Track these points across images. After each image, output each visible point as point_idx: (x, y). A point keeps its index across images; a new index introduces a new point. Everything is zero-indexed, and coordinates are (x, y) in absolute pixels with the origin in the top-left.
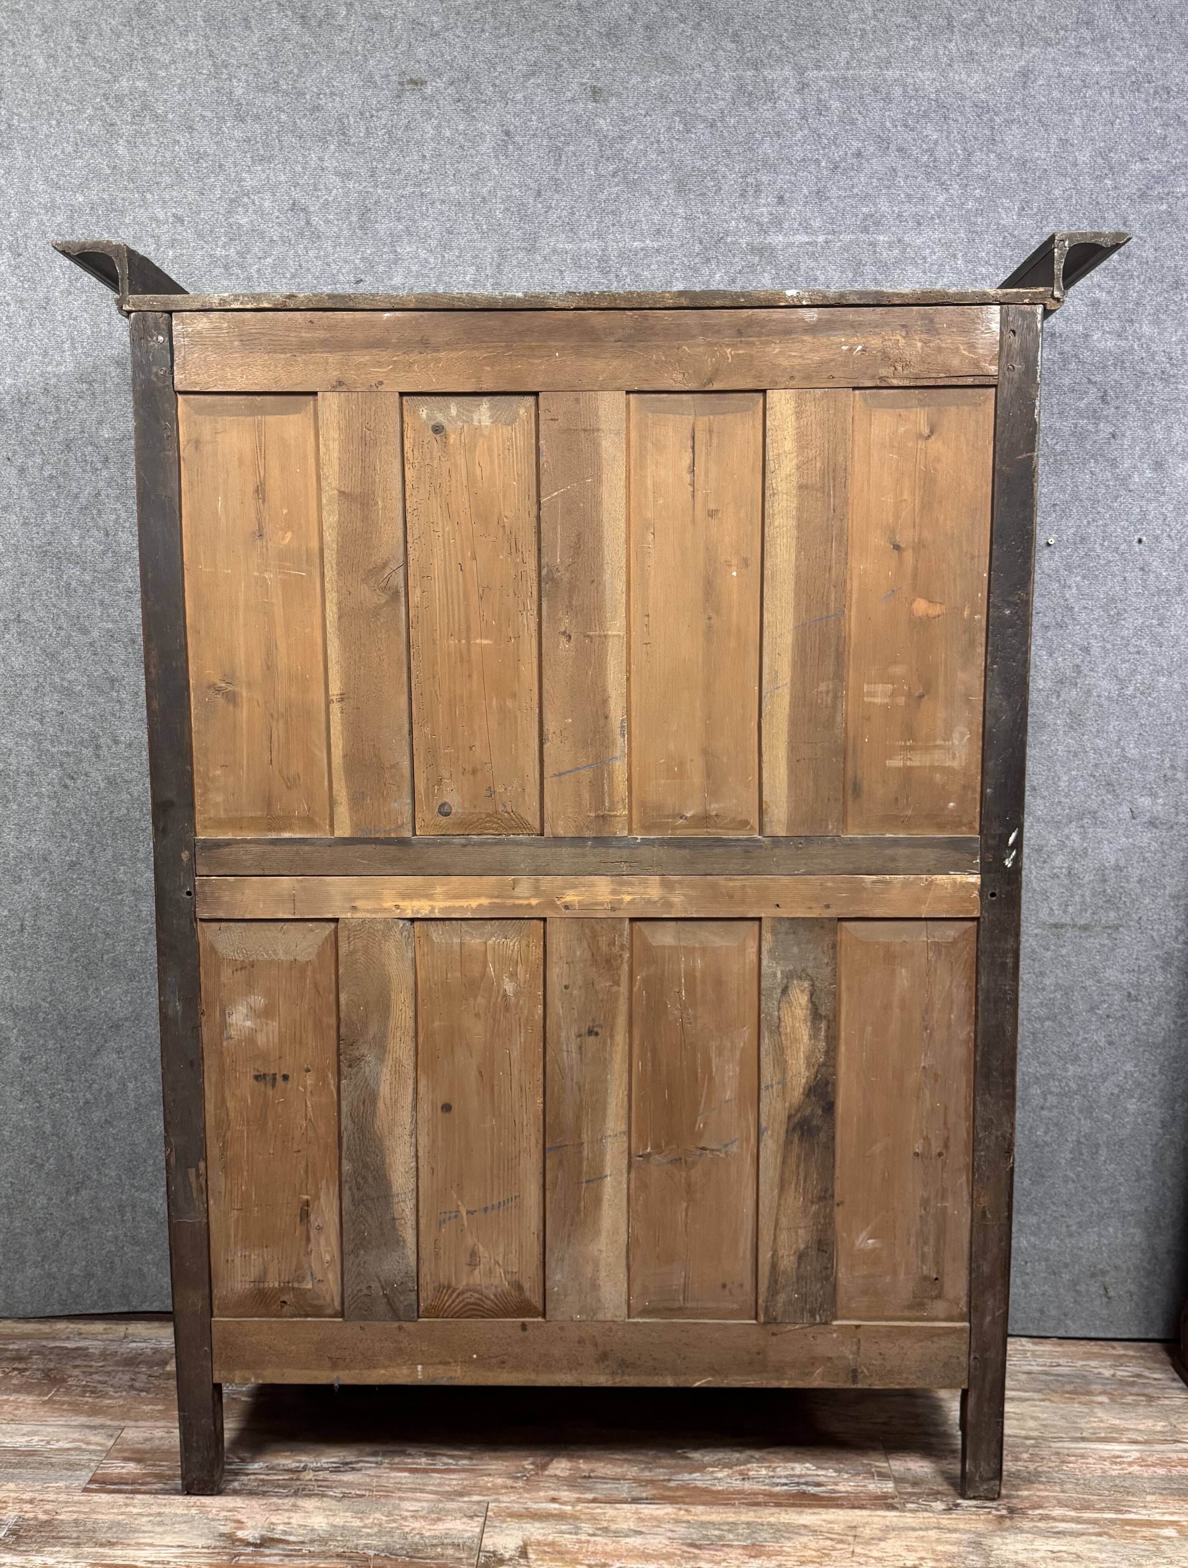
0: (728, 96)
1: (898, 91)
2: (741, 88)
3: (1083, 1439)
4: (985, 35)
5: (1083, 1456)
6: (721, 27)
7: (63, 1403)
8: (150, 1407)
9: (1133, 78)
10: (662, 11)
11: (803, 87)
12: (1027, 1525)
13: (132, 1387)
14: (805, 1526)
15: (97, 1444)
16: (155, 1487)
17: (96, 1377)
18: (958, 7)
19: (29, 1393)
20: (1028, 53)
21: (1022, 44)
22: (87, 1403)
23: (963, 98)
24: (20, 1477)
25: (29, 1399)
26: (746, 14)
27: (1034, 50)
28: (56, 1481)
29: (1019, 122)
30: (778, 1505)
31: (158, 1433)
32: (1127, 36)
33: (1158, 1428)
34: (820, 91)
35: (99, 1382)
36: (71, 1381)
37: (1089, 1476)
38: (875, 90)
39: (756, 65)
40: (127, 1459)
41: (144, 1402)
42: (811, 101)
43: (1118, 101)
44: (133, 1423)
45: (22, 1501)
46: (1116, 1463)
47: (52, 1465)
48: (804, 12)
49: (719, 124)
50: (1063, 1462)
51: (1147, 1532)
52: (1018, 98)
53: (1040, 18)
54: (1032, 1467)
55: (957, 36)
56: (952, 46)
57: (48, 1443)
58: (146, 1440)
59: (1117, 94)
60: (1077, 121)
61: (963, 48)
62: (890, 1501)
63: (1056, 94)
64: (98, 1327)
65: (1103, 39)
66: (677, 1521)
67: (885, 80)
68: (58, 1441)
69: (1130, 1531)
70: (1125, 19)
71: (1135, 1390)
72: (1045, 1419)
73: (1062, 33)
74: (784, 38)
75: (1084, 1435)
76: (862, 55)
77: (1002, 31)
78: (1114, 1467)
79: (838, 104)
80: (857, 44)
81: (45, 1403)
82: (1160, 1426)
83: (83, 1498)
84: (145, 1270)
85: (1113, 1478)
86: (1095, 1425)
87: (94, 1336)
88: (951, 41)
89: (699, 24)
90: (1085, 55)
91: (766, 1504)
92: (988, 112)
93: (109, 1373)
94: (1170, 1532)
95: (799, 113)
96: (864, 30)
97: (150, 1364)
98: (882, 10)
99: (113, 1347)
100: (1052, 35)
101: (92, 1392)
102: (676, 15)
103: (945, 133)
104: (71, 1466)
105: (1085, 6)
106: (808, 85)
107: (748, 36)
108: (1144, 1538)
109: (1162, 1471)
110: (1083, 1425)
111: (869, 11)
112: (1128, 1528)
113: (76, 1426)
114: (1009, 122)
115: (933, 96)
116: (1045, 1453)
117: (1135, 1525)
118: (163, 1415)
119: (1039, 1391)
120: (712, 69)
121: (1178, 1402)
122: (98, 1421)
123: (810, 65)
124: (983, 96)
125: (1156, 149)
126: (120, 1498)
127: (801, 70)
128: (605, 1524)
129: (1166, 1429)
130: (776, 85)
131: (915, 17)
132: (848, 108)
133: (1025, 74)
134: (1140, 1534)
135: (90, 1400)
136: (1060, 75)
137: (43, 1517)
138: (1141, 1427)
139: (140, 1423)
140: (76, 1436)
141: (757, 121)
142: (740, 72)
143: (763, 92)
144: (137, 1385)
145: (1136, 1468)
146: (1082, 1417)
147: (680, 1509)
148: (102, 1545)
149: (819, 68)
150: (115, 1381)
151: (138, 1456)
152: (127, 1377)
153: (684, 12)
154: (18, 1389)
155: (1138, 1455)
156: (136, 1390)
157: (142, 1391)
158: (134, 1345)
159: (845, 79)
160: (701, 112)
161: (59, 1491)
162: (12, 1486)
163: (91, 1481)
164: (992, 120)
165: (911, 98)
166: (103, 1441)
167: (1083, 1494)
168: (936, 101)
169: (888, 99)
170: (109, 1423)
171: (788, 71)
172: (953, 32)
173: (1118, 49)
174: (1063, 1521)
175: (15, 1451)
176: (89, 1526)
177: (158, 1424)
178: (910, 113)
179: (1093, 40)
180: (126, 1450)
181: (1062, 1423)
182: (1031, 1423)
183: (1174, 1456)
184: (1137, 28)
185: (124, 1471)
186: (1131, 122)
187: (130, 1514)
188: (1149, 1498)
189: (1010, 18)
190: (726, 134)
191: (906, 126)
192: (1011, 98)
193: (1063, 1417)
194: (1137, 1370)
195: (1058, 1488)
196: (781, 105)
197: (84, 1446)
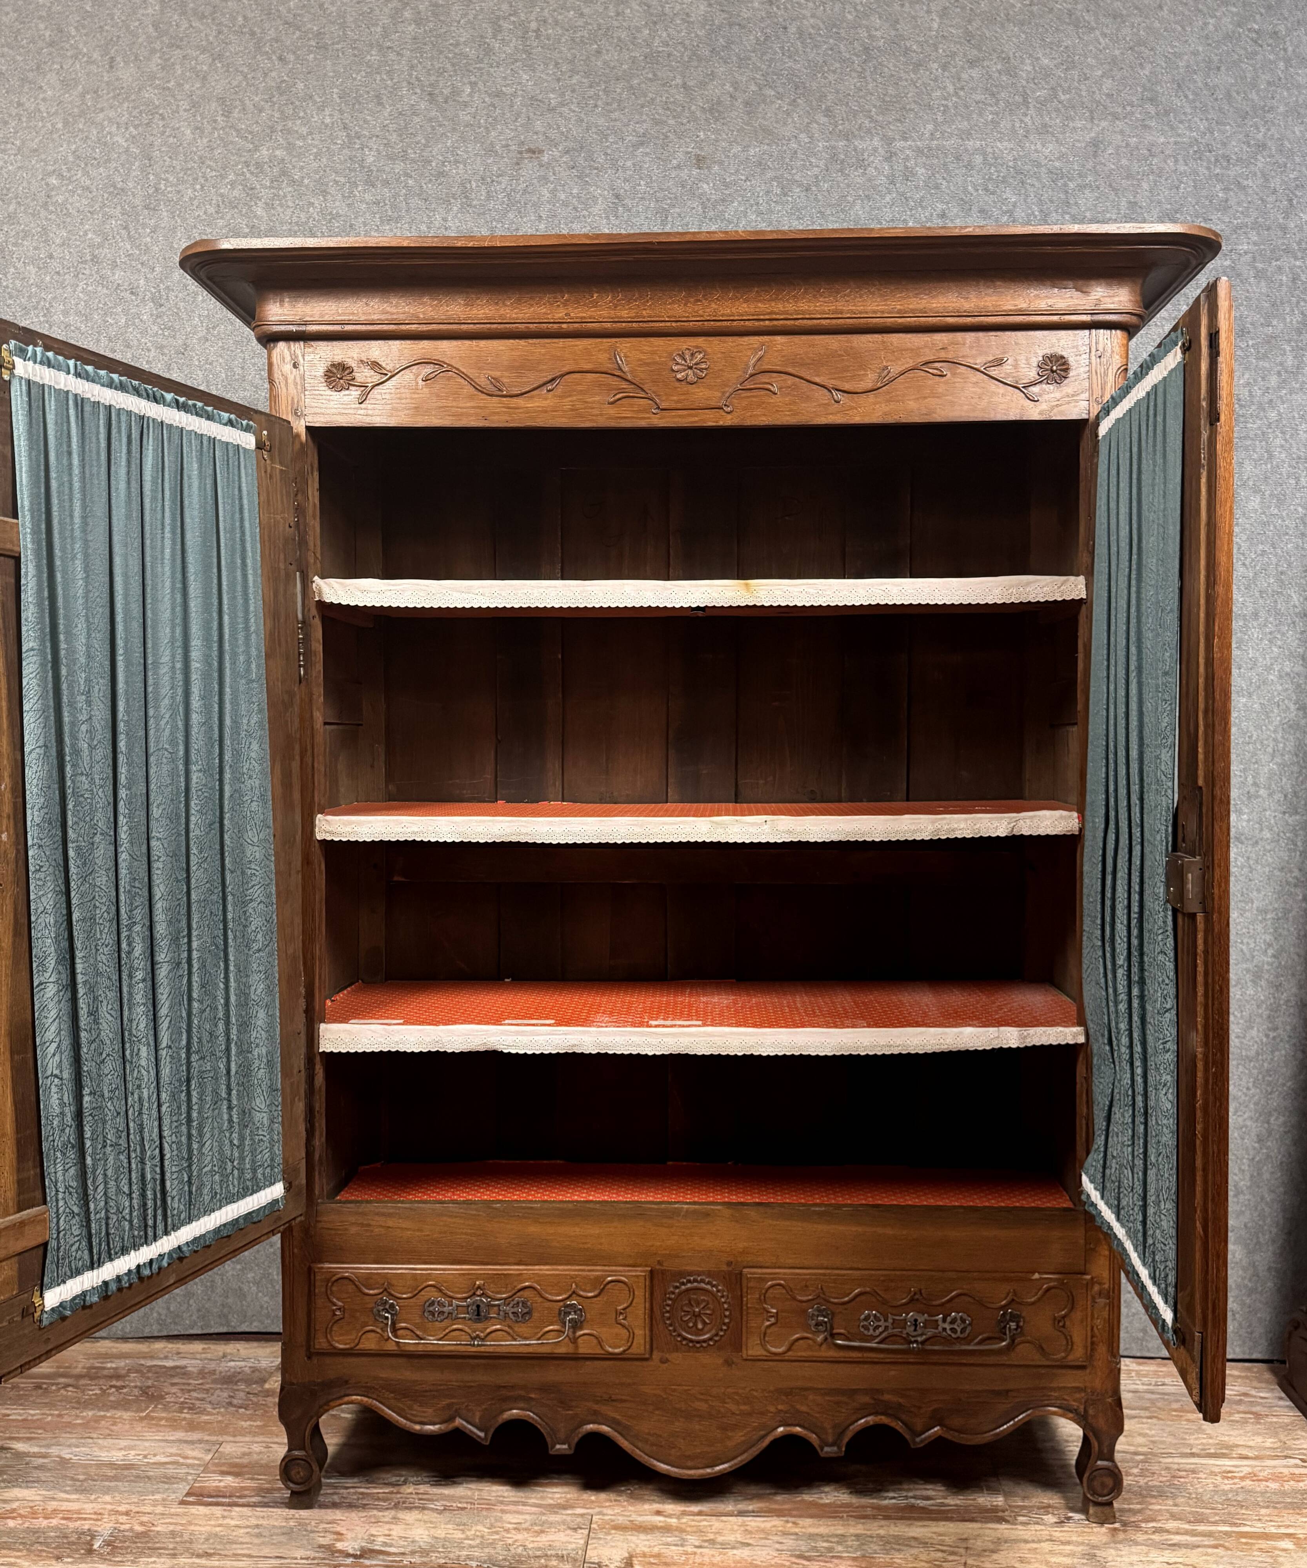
0: (822, 163)
1: (978, 159)
2: (834, 157)
3: (1193, 1455)
4: (1057, 110)
5: (1194, 1472)
6: (814, 103)
7: (161, 1419)
8: (248, 1423)
9: (1196, 148)
10: (760, 89)
11: (890, 156)
12: (1140, 1537)
13: (230, 1404)
14: (915, 1539)
15: (195, 1458)
16: (253, 1500)
17: (195, 1394)
18: (1032, 85)
19: (126, 1410)
20: (1098, 126)
21: (1092, 118)
22: (185, 1419)
23: (1039, 165)
24: (116, 1489)
25: (127, 1415)
26: (837, 92)
27: (1104, 124)
28: (153, 1493)
29: (1091, 186)
30: (887, 1518)
31: (256, 1448)
32: (1189, 110)
33: (1268, 1445)
34: (907, 159)
35: (198, 1399)
36: (169, 1398)
37: (1201, 1490)
38: (958, 158)
39: (847, 136)
40: (223, 1473)
41: (242, 1418)
42: (899, 167)
43: (1182, 168)
44: (231, 1439)
45: (117, 1512)
46: (1228, 1478)
47: (149, 1478)
48: (891, 91)
49: (814, 188)
50: (1174, 1477)
51: (1263, 1544)
52: (1089, 165)
53: (1108, 95)
54: (1142, 1481)
55: (1031, 112)
56: (1027, 120)
57: (145, 1457)
58: (244, 1454)
59: (1181, 162)
60: (1145, 186)
61: (1038, 121)
62: (1000, 1514)
63: (1124, 162)
64: (197, 1347)
65: (1167, 113)
66: (785, 1534)
67: (966, 150)
68: (155, 1455)
69: (1246, 1544)
70: (1186, 97)
71: (1242, 1408)
72: (1153, 1436)
73: (1129, 108)
74: (873, 113)
75: (1194, 1450)
76: (945, 128)
77: (1073, 107)
78: (1226, 1481)
79: (923, 170)
80: (940, 119)
81: (142, 1419)
82: (1269, 1442)
83: (181, 1510)
84: (245, 1288)
85: (1225, 1492)
86: (1204, 1441)
87: (193, 1356)
88: (1026, 115)
89: (794, 101)
90: (1150, 128)
91: (874, 1517)
92: (1062, 178)
93: (207, 1391)
94: (1287, 1544)
95: (887, 177)
96: (946, 106)
97: (249, 1382)
98: (962, 89)
99: (212, 1366)
100: (1120, 110)
101: (190, 1409)
102: (773, 93)
103: (1023, 197)
104: (168, 1480)
105: (1148, 85)
106: (896, 154)
107: (840, 111)
108: (1261, 1550)
109: (1273, 1486)
110: (1192, 1442)
111: (951, 89)
112: (1243, 1540)
113: (173, 1441)
114: (1082, 187)
115: (1011, 164)
116: (1155, 1468)
117: (1251, 1538)
118: (262, 1430)
119: (1146, 1409)
120: (807, 140)
121: (1287, 1420)
122: (195, 1436)
123: (897, 137)
124: (1057, 164)
125: (1218, 210)
126: (218, 1511)
127: (888, 141)
128: (711, 1536)
129: (1276, 1446)
130: (866, 154)
131: (993, 95)
132: (933, 174)
133: (1095, 144)
134: (1257, 1546)
135: (188, 1416)
136: (1127, 145)
137: (139, 1528)
138: (1251, 1443)
139: (239, 1439)
140: (174, 1450)
141: (848, 186)
142: (833, 143)
143: (854, 160)
144: (235, 1402)
145: (1247, 1483)
146: (1191, 1434)
147: (787, 1522)
148: (199, 1556)
149: (905, 139)
150: (213, 1398)
151: (236, 1470)
152: (225, 1395)
153: (781, 90)
154: (116, 1406)
155: (1249, 1470)
156: (235, 1406)
157: (241, 1407)
158: (232, 1364)
159: (930, 149)
160: (797, 178)
161: (155, 1503)
162: (108, 1498)
163: (188, 1494)
164: (1065, 185)
165: (991, 165)
166: (200, 1456)
167: (1196, 1507)
168: (1014, 168)
169: (969, 166)
170: (207, 1438)
171: (876, 142)
172: (1028, 108)
173: (1181, 122)
174: (1177, 1533)
175: (112, 1465)
176: (186, 1537)
177: (257, 1439)
178: (990, 179)
179: (1157, 114)
180: (224, 1464)
181: (1169, 1439)
182: (1140, 1440)
183: (1286, 1471)
184: (1198, 104)
185: (222, 1484)
186: (1195, 187)
187: (227, 1526)
188: (1263, 1511)
189: (1080, 96)
190: (820, 197)
191: (986, 190)
192: (1083, 166)
193: (1171, 1434)
194: (1243, 1389)
195: (1170, 1502)
196: (871, 171)
197: (181, 1460)
